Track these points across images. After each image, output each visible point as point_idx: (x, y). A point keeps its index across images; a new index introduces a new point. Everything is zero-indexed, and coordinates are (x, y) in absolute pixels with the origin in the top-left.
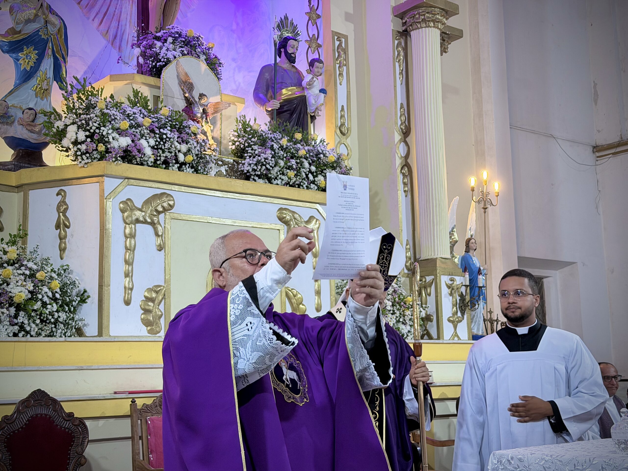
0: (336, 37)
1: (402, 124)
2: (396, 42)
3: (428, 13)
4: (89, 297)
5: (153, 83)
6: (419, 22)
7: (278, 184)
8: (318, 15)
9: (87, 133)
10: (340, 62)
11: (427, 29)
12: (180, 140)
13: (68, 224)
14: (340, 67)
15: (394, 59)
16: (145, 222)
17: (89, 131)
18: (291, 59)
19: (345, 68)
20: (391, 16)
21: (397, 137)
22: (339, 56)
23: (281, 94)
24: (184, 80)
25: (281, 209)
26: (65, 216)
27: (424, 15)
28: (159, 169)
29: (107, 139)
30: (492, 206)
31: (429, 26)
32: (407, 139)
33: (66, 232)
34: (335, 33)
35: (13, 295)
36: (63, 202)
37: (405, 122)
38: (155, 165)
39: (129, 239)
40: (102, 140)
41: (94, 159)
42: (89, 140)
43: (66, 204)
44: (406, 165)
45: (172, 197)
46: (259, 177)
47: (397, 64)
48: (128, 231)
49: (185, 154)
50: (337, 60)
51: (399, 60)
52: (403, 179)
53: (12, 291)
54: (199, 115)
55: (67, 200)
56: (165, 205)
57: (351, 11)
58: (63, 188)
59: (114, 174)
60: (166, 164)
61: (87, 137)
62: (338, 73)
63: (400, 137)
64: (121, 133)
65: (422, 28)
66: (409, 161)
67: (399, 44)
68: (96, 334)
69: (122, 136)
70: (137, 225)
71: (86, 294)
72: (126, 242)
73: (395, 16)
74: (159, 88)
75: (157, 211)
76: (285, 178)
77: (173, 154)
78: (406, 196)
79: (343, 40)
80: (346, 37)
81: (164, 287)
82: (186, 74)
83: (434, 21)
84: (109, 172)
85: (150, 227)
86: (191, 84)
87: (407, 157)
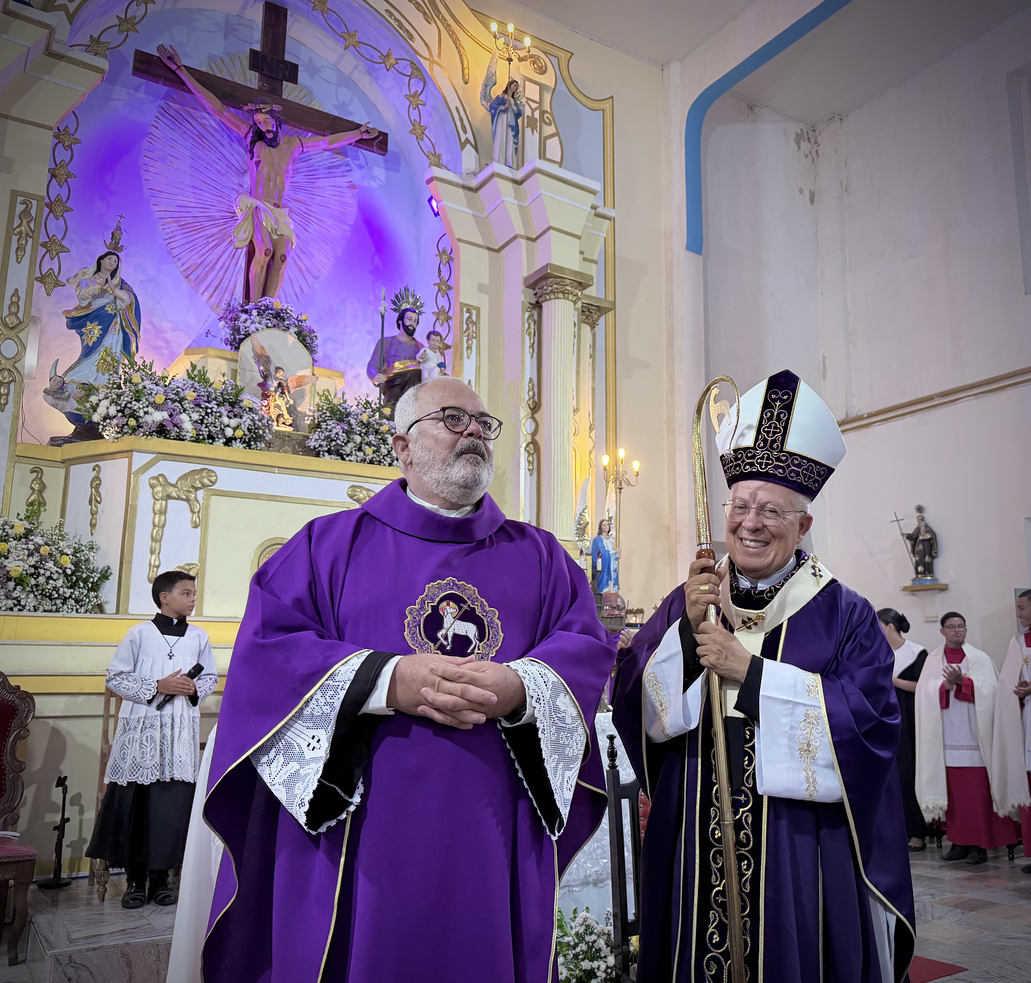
0: (465, 309)
1: (529, 399)
2: (527, 314)
3: (556, 284)
4: (111, 574)
5: (230, 357)
6: (548, 294)
7: (350, 461)
8: (449, 286)
9: (119, 408)
10: (468, 335)
11: (557, 300)
12: (231, 415)
13: (99, 499)
14: (468, 340)
15: (523, 331)
16: (179, 498)
17: (120, 405)
18: (410, 332)
19: (474, 341)
20: (522, 287)
21: (524, 412)
22: (468, 328)
23: (393, 368)
24: (259, 353)
25: (353, 486)
26: (98, 492)
27: (552, 286)
28: (200, 444)
29: (137, 414)
30: (630, 487)
31: (558, 298)
32: (536, 416)
33: (97, 507)
34: (463, 305)
35: (9, 569)
36: (97, 478)
37: (533, 397)
38: (197, 440)
39: (157, 516)
40: (134, 415)
41: (125, 433)
42: (120, 414)
43: (100, 480)
44: (534, 442)
45: (214, 472)
46: (329, 452)
47: (527, 337)
48: (158, 507)
49: (235, 429)
50: (465, 332)
51: (530, 333)
52: (528, 457)
53: (9, 565)
54: (272, 389)
55: (101, 476)
56: (206, 481)
57: (487, 282)
58: (98, 463)
59: (142, 448)
60: (211, 437)
61: (118, 411)
62: (465, 345)
63: (526, 413)
64: (157, 407)
65: (550, 299)
66: (537, 438)
67: (531, 316)
68: (115, 612)
69: (159, 410)
70: (169, 501)
71: (109, 571)
72: (154, 518)
73: (527, 287)
74: (236, 361)
75: (193, 487)
76: (361, 454)
77: (219, 429)
78: (531, 475)
79: (474, 312)
80: (478, 310)
81: (197, 565)
82: (262, 348)
83: (563, 292)
84: (137, 447)
85: (185, 504)
86: (268, 357)
87: (534, 434)
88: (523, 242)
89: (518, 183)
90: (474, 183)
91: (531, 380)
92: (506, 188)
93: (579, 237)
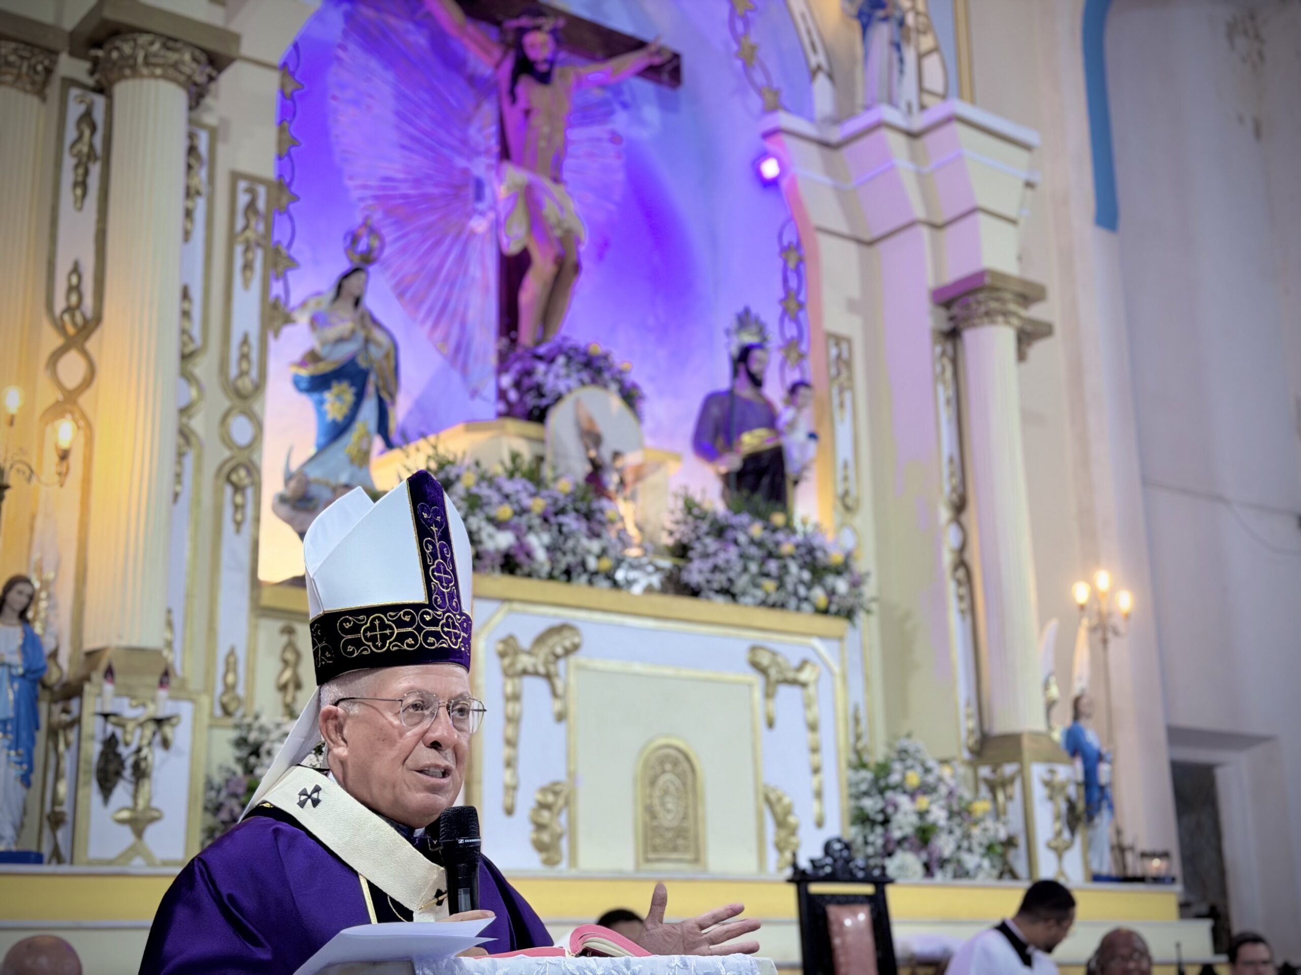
0: (831, 342)
1: (952, 492)
2: (939, 349)
5: (531, 434)
7: (747, 604)
8: (801, 303)
11: (993, 327)
14: (839, 392)
15: (933, 377)
16: (536, 674)
19: (848, 394)
20: (928, 306)
21: (945, 514)
22: (839, 373)
23: (742, 444)
24: (585, 428)
25: (753, 648)
28: (557, 583)
30: (1117, 637)
31: (996, 323)
32: (962, 518)
37: (955, 488)
38: (551, 577)
39: (511, 703)
44: (961, 563)
45: (577, 630)
46: (717, 592)
47: (940, 387)
48: (509, 689)
49: (599, 557)
50: (834, 380)
52: (957, 589)
56: (567, 643)
57: (858, 295)
59: (488, 594)
60: (568, 574)
62: (836, 402)
63: (949, 515)
64: (499, 524)
65: (983, 324)
66: (966, 556)
67: (944, 353)
69: (503, 530)
70: (524, 679)
72: (506, 707)
73: (936, 304)
74: (544, 442)
75: (554, 654)
76: (760, 594)
77: (579, 558)
78: (963, 620)
79: (845, 346)
80: (849, 341)
81: (566, 784)
82: (590, 419)
84: (480, 592)
85: (543, 683)
86: (598, 435)
87: (962, 549)
88: (925, 231)
89: (912, 135)
90: (835, 135)
91: (951, 460)
92: (896, 143)
93: (1013, 222)
